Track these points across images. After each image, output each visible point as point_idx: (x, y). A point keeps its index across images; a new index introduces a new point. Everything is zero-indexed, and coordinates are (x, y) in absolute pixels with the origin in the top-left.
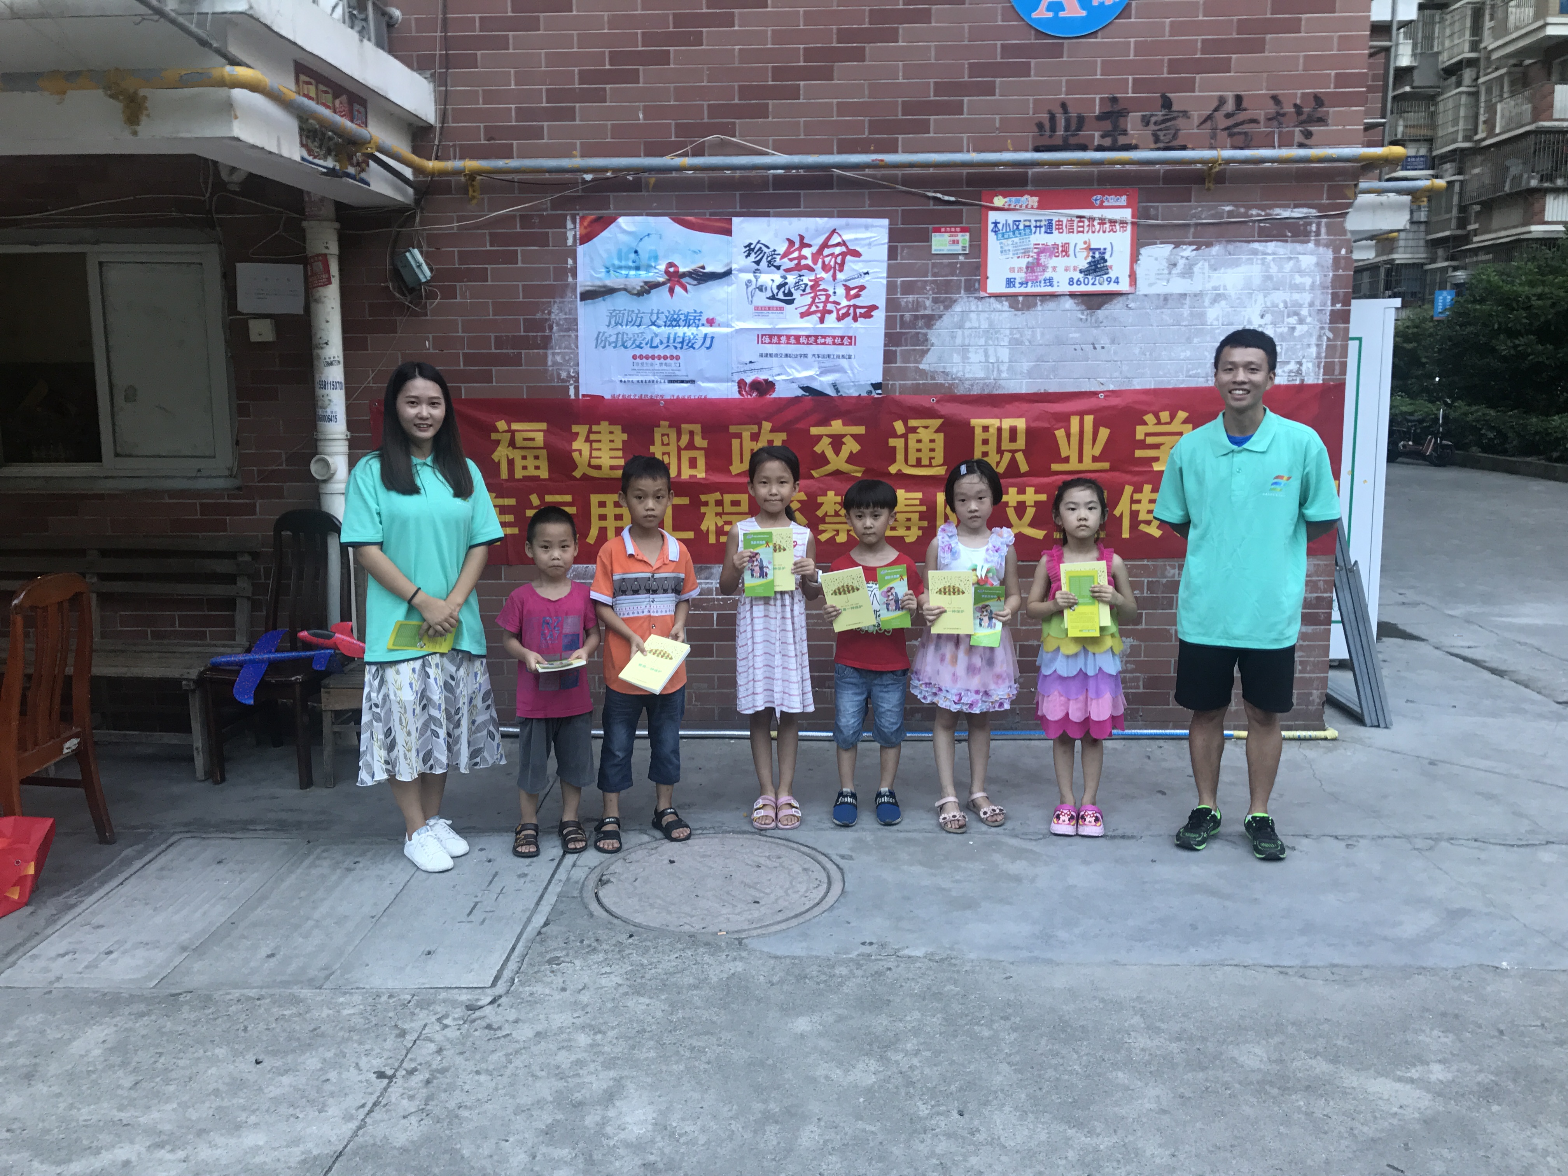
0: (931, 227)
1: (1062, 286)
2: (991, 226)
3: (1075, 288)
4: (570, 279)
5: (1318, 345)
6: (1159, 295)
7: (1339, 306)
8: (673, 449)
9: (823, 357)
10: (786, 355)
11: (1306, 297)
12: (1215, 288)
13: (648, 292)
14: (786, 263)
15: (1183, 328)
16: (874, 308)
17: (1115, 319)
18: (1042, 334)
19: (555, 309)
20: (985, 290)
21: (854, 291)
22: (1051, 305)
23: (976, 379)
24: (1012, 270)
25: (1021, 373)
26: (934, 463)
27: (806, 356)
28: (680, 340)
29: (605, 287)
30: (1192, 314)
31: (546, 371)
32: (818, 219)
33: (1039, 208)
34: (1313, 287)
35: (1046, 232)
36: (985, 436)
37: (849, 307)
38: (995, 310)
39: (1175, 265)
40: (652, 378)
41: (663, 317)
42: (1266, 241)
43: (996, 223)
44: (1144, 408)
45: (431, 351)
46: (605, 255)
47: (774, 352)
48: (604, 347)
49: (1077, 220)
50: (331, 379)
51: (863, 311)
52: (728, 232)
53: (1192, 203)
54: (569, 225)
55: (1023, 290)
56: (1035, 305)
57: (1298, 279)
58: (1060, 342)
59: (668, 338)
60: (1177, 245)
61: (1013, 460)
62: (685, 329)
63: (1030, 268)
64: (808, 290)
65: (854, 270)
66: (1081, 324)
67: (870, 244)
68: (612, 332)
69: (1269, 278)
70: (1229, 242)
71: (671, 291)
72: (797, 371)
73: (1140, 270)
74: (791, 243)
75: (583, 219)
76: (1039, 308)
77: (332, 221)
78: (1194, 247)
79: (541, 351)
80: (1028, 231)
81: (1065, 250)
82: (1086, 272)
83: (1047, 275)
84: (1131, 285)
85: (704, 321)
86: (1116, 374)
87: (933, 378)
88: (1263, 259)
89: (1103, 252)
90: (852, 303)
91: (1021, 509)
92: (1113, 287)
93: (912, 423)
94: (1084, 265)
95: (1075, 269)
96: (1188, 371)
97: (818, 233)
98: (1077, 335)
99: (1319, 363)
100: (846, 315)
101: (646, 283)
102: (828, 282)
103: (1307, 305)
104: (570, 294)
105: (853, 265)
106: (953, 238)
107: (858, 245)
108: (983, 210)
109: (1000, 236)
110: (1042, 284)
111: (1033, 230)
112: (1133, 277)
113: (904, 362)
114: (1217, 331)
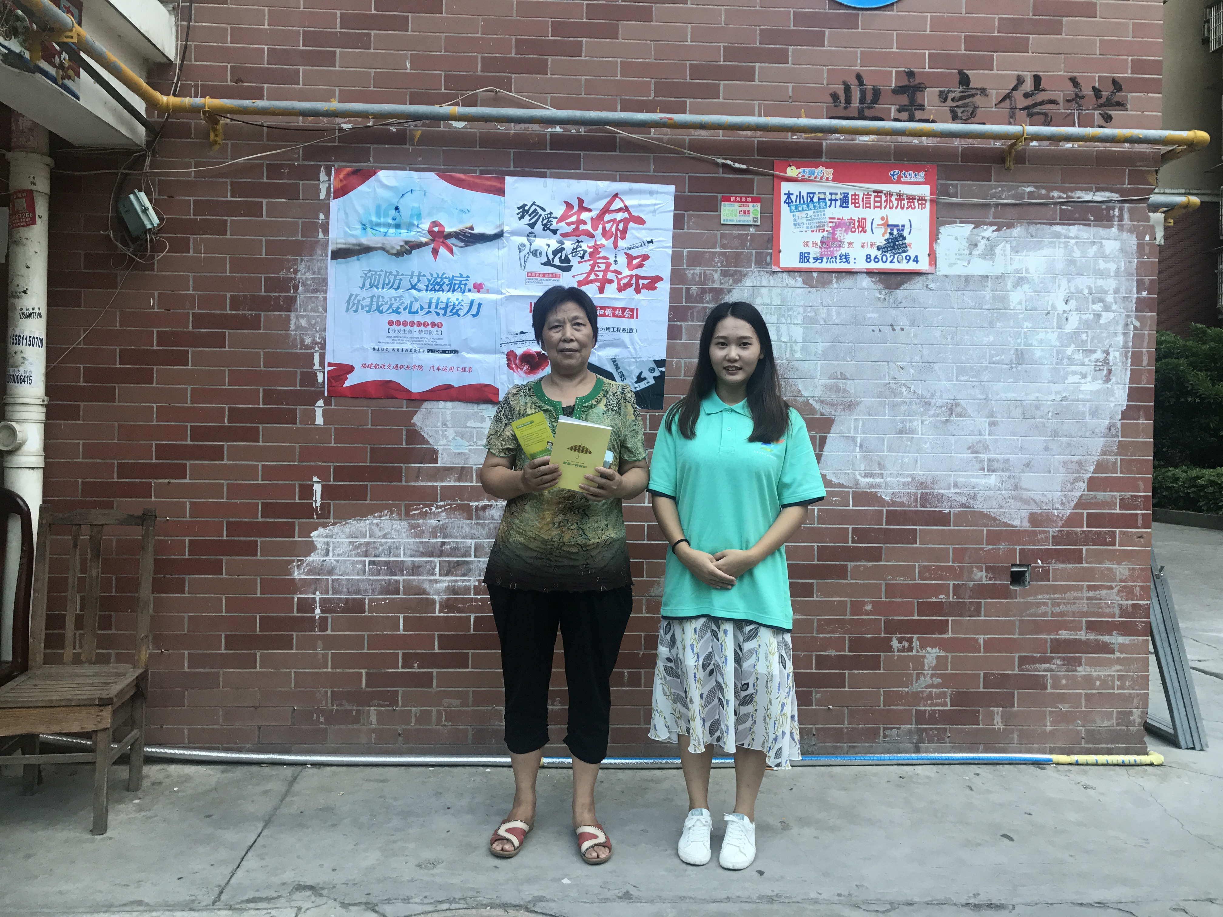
0: (720, 196)
1: (861, 265)
2: (783, 198)
3: (873, 266)
4: (321, 235)
5: (1124, 334)
6: (960, 276)
7: (1144, 294)
11: (1111, 284)
12: (1018, 271)
13: (409, 252)
14: (564, 228)
15: (986, 312)
16: (659, 279)
17: (914, 300)
18: (838, 314)
19: (302, 267)
20: (778, 264)
21: (637, 261)
22: (848, 282)
24: (806, 244)
25: (816, 353)
28: (444, 305)
29: (359, 245)
30: (994, 297)
31: (288, 336)
32: (599, 182)
33: (834, 180)
34: (1117, 273)
35: (841, 206)
37: (631, 277)
38: (787, 286)
39: (976, 245)
40: (409, 346)
41: (424, 280)
42: (1069, 225)
43: (789, 195)
45: (156, 310)
46: (361, 211)
48: (356, 311)
49: (873, 194)
50: (27, 334)
51: (646, 282)
52: (500, 192)
53: (992, 183)
54: (323, 176)
55: (817, 265)
56: (831, 282)
57: (1102, 265)
58: (857, 323)
59: (430, 304)
60: (977, 226)
62: (450, 294)
63: (825, 243)
64: (587, 257)
65: (637, 238)
66: (879, 304)
67: (654, 211)
68: (365, 294)
69: (1072, 262)
70: (1030, 223)
71: (435, 252)
73: (939, 249)
74: (569, 206)
75: (338, 171)
76: (835, 285)
77: (43, 154)
78: (995, 228)
79: (283, 313)
80: (822, 204)
81: (861, 225)
82: (884, 249)
83: (843, 251)
84: (930, 264)
85: (470, 285)
86: (917, 358)
88: (1066, 242)
89: (901, 229)
90: (634, 272)
92: (912, 266)
94: (882, 241)
95: (872, 245)
96: (991, 356)
97: (598, 196)
98: (875, 315)
99: (1126, 353)
100: (628, 285)
101: (407, 243)
102: (608, 249)
103: (1112, 292)
104: (319, 252)
105: (635, 233)
106: (743, 209)
107: (642, 211)
108: (776, 180)
109: (793, 208)
110: (838, 260)
111: (829, 203)
112: (932, 256)
113: (690, 339)
114: (1021, 316)
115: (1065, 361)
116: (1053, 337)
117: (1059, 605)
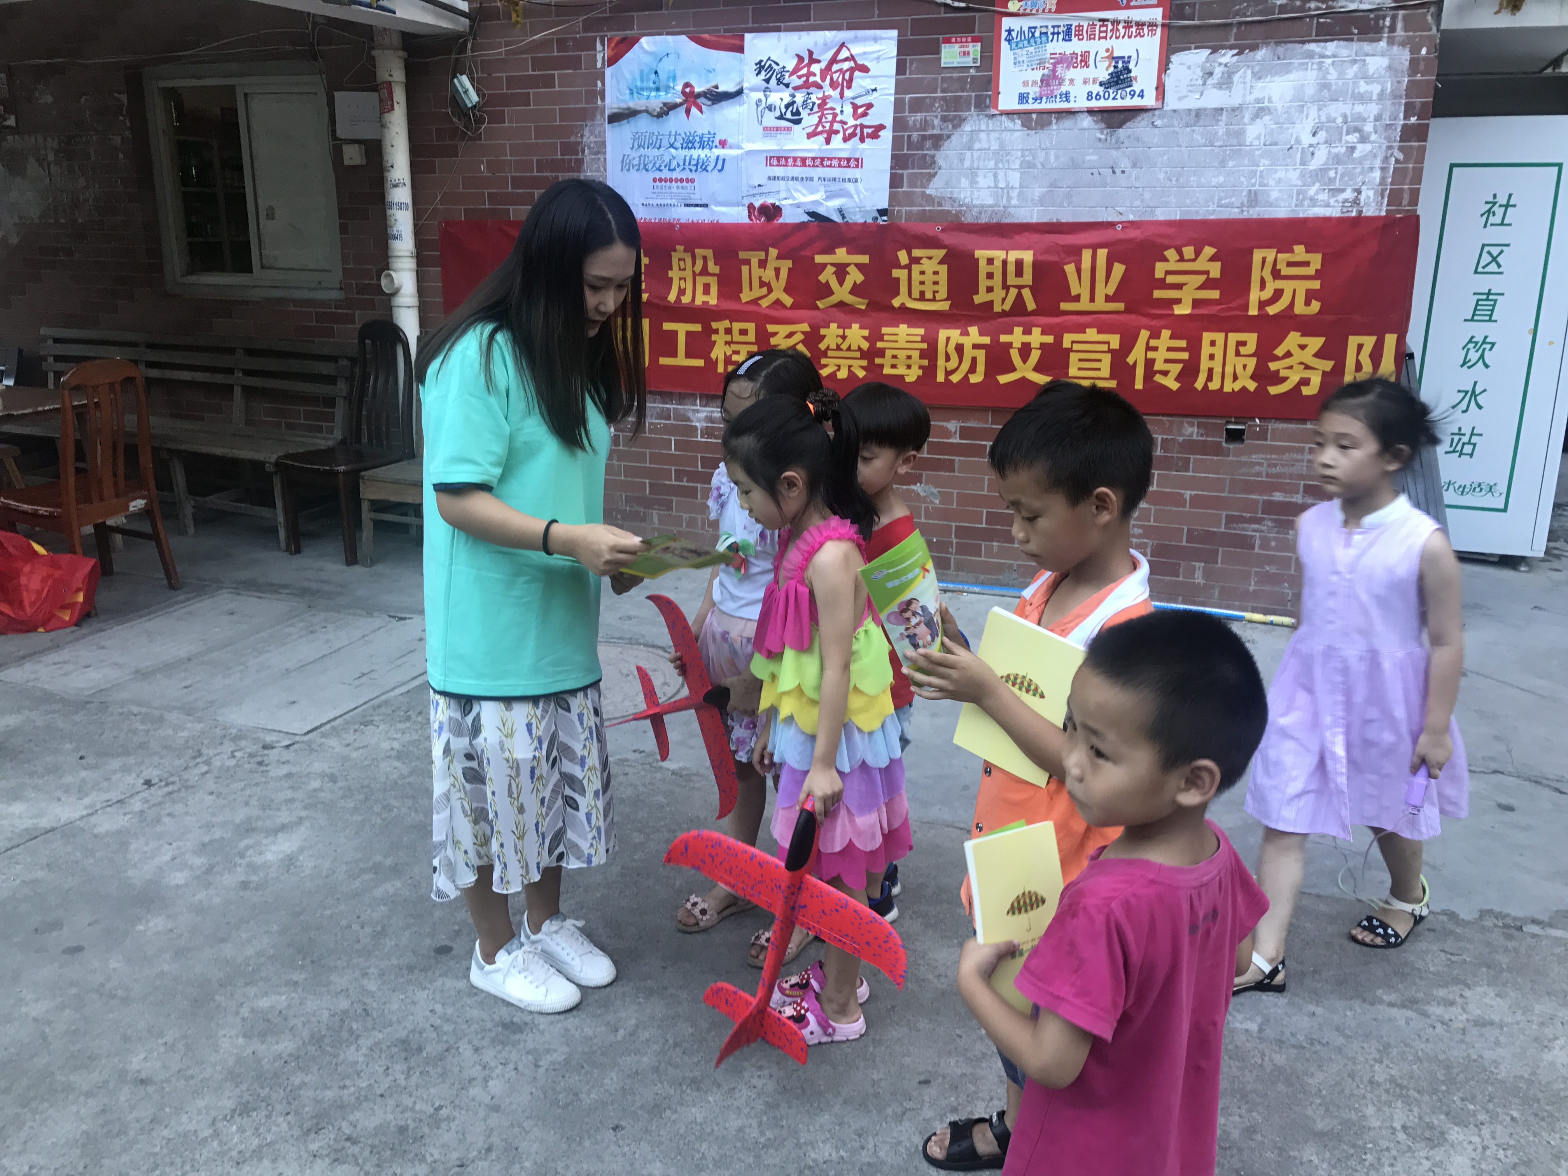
0: (941, 37)
1: (1080, 102)
2: (1004, 35)
3: (1094, 104)
4: (599, 102)
5: (1383, 169)
6: (1190, 110)
7: (1413, 120)
8: (688, 274)
9: (829, 180)
10: (793, 179)
11: (1373, 109)
12: (1258, 101)
13: (667, 114)
14: (795, 81)
15: (1217, 150)
16: (881, 127)
17: (1138, 139)
18: (1057, 157)
19: (586, 132)
20: (996, 107)
21: (861, 110)
22: (1068, 123)
23: (983, 206)
24: (1025, 83)
25: (1033, 200)
26: (938, 297)
27: (812, 179)
28: (695, 162)
29: (629, 109)
30: (1228, 132)
32: (827, 32)
34: (1381, 96)
35: (1064, 39)
36: (990, 269)
37: (856, 126)
39: (1211, 74)
40: (669, 202)
41: (680, 140)
42: (1326, 41)
43: (1009, 31)
44: (1166, 242)
45: (486, 174)
46: (628, 77)
47: (781, 175)
48: (628, 170)
49: (1099, 24)
50: (396, 200)
51: (870, 131)
54: (599, 47)
55: (1037, 106)
56: (1050, 123)
57: (1363, 87)
58: (1075, 165)
59: (685, 161)
60: (1215, 50)
61: (1019, 297)
62: (700, 151)
63: (1045, 81)
64: (816, 109)
65: (861, 86)
66: (1100, 145)
67: (878, 58)
68: (635, 154)
69: (1325, 86)
70: (1278, 43)
71: (688, 112)
72: (804, 195)
73: (1169, 82)
74: (800, 58)
75: (610, 40)
76: (1054, 127)
77: (396, 49)
78: (1235, 51)
80: (1044, 38)
81: (1084, 60)
82: (1106, 85)
83: (1064, 89)
84: (1157, 99)
85: (717, 143)
86: (1137, 203)
87: (940, 205)
88: (1320, 63)
89: (1126, 60)
90: (858, 122)
91: (1025, 351)
92: (1136, 102)
93: (916, 253)
94: (1104, 76)
95: (1094, 82)
96: (1220, 200)
97: (826, 47)
98: (1094, 158)
99: (1383, 191)
100: (853, 135)
101: (665, 104)
102: (835, 101)
103: (1372, 118)
104: (599, 117)
105: (861, 81)
106: (963, 49)
107: (866, 59)
108: (997, 16)
109: (1014, 45)
110: (1058, 100)
111: (1051, 37)
112: (1160, 89)
113: (911, 186)
114: (1257, 153)
115: (1306, 203)
116: (1293, 176)
117: (1275, 466)
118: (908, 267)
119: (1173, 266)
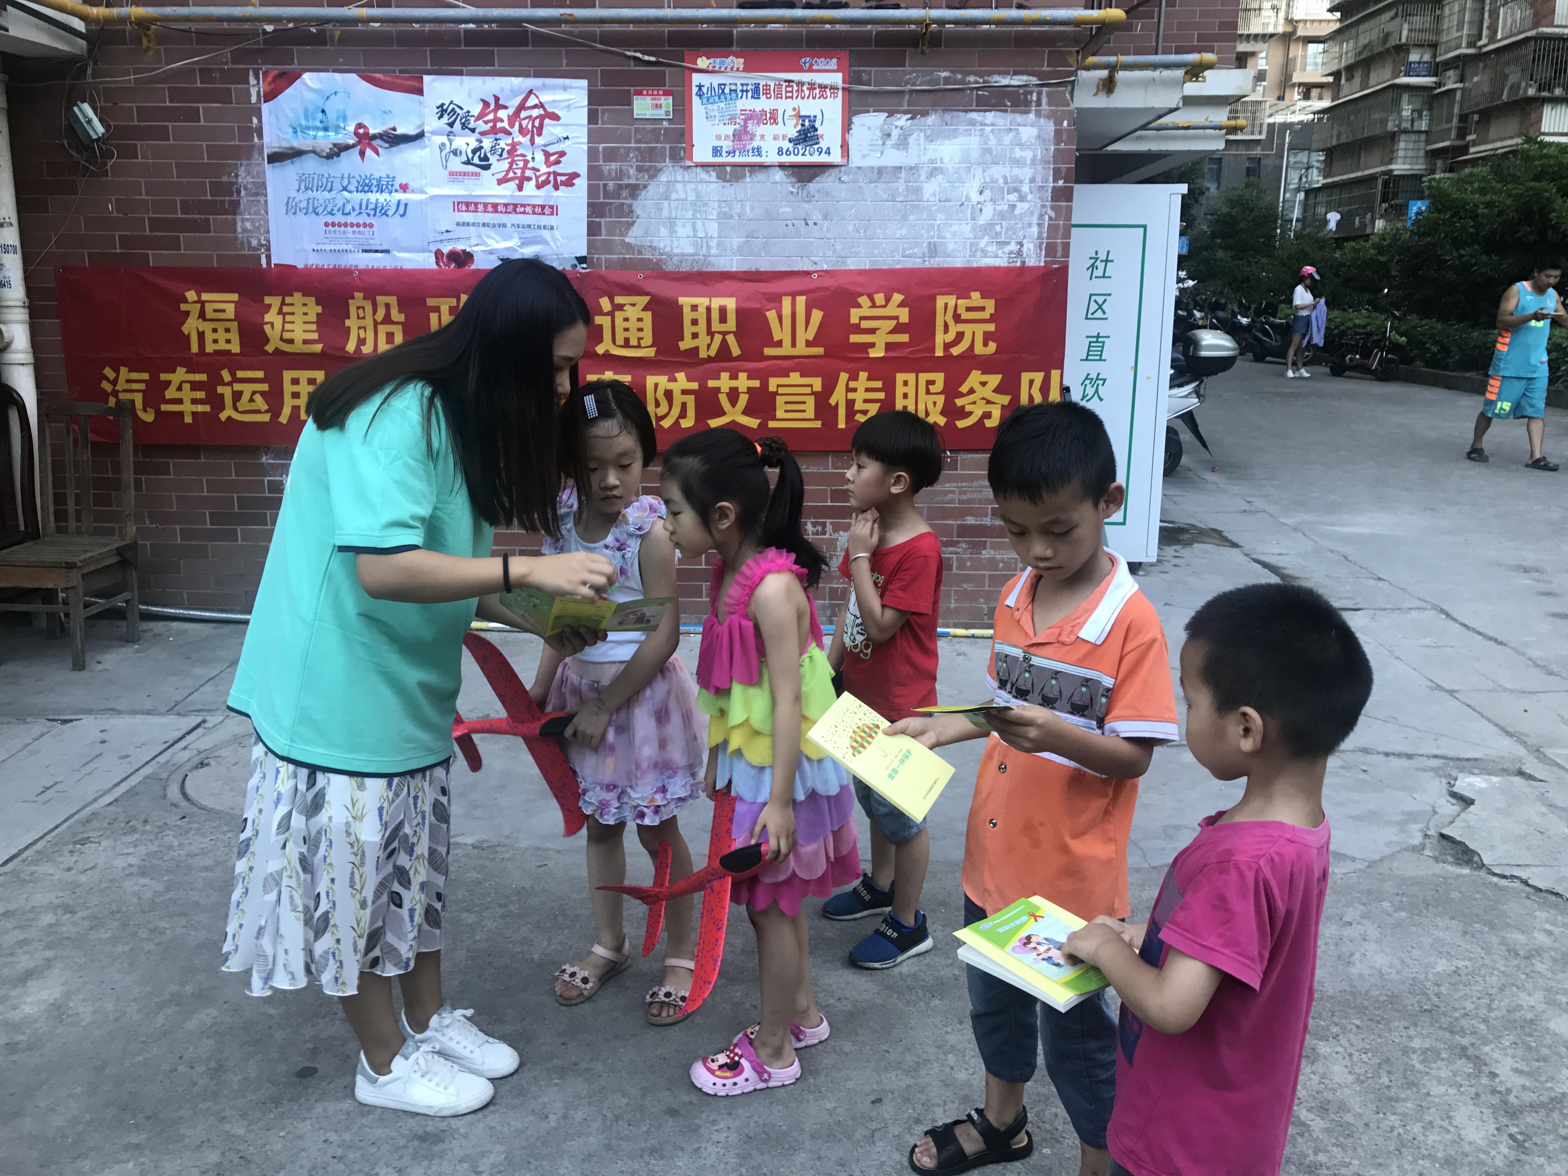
0: (632, 89)
1: (771, 157)
2: (695, 90)
3: (785, 159)
4: (256, 140)
5: (1039, 225)
6: (872, 168)
7: (1061, 183)
8: (369, 322)
9: (523, 227)
10: (484, 225)
11: (1027, 173)
12: (932, 162)
13: (338, 155)
14: (482, 126)
15: (899, 204)
16: (576, 175)
17: (827, 193)
18: (752, 208)
19: (242, 171)
20: (691, 159)
21: (554, 158)
22: (761, 176)
23: (684, 255)
24: (718, 137)
25: (732, 249)
26: (643, 343)
27: (505, 226)
28: (373, 206)
29: (292, 148)
30: (907, 188)
31: (236, 238)
32: (513, 79)
33: (745, 70)
34: (1034, 161)
35: (752, 97)
36: (694, 315)
37: (549, 174)
38: (701, 181)
39: (889, 135)
40: (345, 247)
41: (354, 183)
42: (985, 111)
43: (700, 87)
44: (859, 289)
45: (115, 214)
46: (291, 114)
47: (471, 221)
48: (295, 213)
49: (785, 84)
51: (564, 178)
52: (420, 91)
53: (907, 68)
54: (252, 80)
55: (730, 159)
56: (744, 176)
57: (1018, 153)
58: (770, 217)
59: (361, 204)
60: (891, 114)
61: (724, 344)
62: (378, 194)
63: (738, 136)
64: (505, 155)
65: (552, 134)
66: (792, 198)
67: (569, 107)
68: (301, 196)
69: (987, 151)
70: (945, 111)
71: (362, 154)
72: (497, 241)
73: (852, 141)
74: (486, 104)
75: (265, 74)
76: (748, 180)
78: (909, 116)
79: (230, 217)
80: (734, 95)
81: (773, 117)
82: (795, 141)
83: (755, 144)
84: (842, 156)
85: (397, 186)
86: (830, 253)
87: (640, 253)
88: (981, 130)
89: (812, 120)
90: (552, 169)
91: (733, 395)
92: (823, 159)
93: (619, 300)
94: (793, 133)
95: (784, 138)
96: (904, 250)
97: (513, 93)
98: (788, 210)
99: (1041, 244)
100: (546, 182)
101: (335, 145)
102: (525, 147)
103: (1027, 181)
104: (256, 156)
105: (551, 129)
106: (655, 102)
107: (556, 107)
108: (687, 72)
109: (705, 100)
110: (750, 154)
111: (740, 94)
112: (845, 147)
113: (608, 235)
114: (934, 208)
115: (978, 254)
116: (966, 229)
117: (968, 492)
118: (611, 314)
119: (866, 311)
